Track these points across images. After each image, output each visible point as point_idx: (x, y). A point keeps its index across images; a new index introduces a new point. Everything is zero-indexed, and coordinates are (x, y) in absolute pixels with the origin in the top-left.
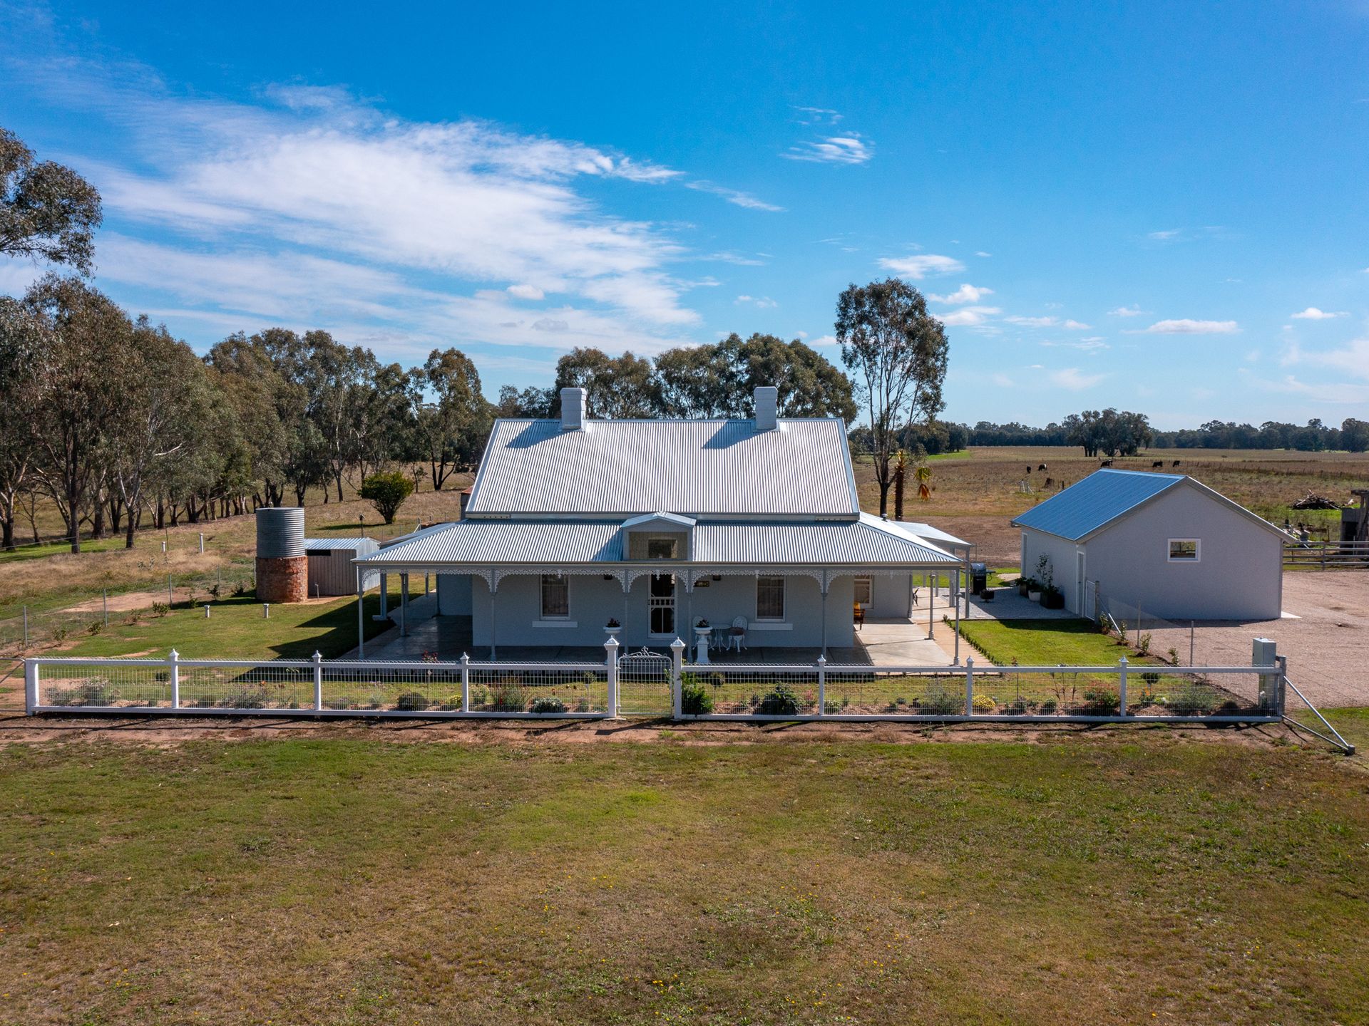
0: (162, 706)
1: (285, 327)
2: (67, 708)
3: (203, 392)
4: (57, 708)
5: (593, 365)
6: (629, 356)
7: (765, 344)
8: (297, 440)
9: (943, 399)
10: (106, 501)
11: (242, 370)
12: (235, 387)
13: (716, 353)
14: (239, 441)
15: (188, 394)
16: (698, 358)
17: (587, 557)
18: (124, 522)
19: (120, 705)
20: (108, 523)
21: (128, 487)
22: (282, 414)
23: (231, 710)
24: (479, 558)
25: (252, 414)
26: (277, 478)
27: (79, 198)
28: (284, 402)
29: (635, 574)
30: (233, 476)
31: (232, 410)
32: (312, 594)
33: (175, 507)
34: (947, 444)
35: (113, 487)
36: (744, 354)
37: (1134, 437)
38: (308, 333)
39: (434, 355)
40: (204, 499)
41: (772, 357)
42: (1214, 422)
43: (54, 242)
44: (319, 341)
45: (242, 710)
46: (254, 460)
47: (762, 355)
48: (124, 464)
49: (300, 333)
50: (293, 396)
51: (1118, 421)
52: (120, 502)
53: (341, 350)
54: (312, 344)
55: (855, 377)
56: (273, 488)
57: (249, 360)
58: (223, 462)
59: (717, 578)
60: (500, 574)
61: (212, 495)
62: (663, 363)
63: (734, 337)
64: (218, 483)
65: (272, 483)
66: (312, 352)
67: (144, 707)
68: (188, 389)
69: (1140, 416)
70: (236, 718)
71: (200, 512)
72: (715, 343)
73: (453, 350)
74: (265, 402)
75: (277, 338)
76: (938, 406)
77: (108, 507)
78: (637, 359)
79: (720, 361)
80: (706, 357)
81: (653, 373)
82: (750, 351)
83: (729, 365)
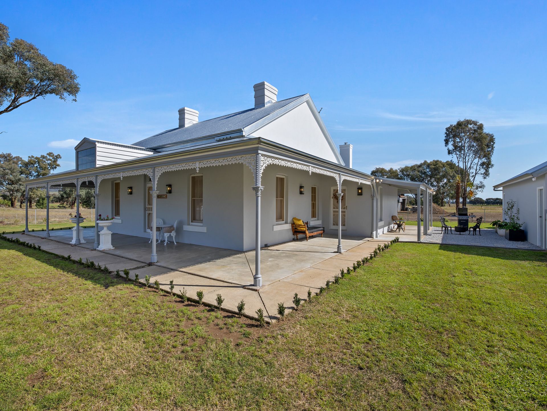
5: (381, 172)
6: (391, 169)
7: (436, 163)
9: (492, 163)
13: (420, 166)
41: (437, 166)
47: (434, 166)
55: (452, 159)
62: (402, 171)
63: (425, 162)
76: (490, 166)
78: (394, 170)
79: (421, 169)
80: (416, 168)
81: (399, 173)
82: (431, 165)
83: (424, 169)
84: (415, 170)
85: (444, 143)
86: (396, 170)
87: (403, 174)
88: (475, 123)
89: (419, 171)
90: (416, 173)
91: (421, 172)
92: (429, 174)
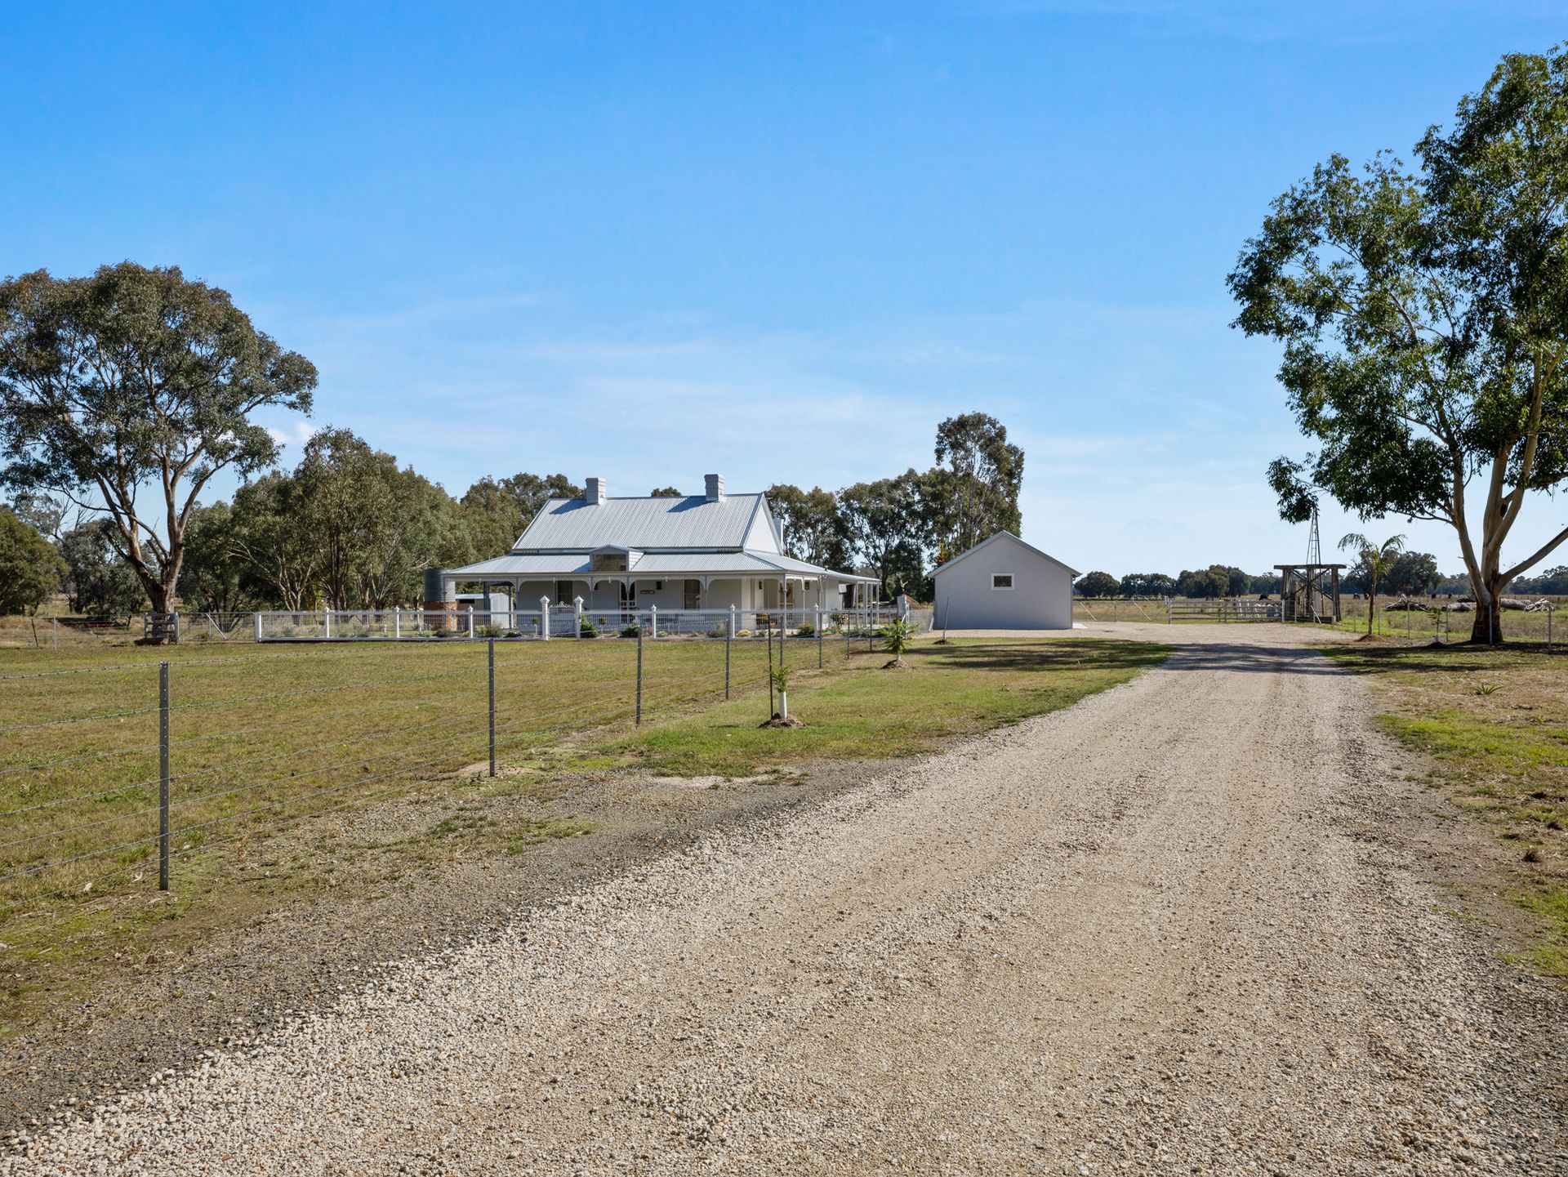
2: (275, 639)
5: (787, 498)
6: (817, 490)
13: (896, 485)
16: (876, 490)
17: (571, 570)
27: (306, 373)
29: (594, 579)
34: (1226, 589)
36: (918, 484)
37: (1420, 577)
38: (549, 477)
42: (1560, 567)
43: (293, 398)
44: (558, 482)
49: (543, 477)
51: (1400, 561)
54: (552, 486)
59: (659, 585)
62: (848, 497)
63: (911, 472)
67: (312, 637)
69: (1427, 556)
72: (893, 477)
75: (525, 481)
79: (898, 494)
80: (884, 489)
81: (838, 505)
82: (924, 484)
83: (906, 495)
84: (881, 495)
85: (935, 456)
86: (831, 495)
87: (849, 506)
88: (993, 423)
89: (891, 501)
90: (884, 505)
91: (899, 501)
92: (919, 508)
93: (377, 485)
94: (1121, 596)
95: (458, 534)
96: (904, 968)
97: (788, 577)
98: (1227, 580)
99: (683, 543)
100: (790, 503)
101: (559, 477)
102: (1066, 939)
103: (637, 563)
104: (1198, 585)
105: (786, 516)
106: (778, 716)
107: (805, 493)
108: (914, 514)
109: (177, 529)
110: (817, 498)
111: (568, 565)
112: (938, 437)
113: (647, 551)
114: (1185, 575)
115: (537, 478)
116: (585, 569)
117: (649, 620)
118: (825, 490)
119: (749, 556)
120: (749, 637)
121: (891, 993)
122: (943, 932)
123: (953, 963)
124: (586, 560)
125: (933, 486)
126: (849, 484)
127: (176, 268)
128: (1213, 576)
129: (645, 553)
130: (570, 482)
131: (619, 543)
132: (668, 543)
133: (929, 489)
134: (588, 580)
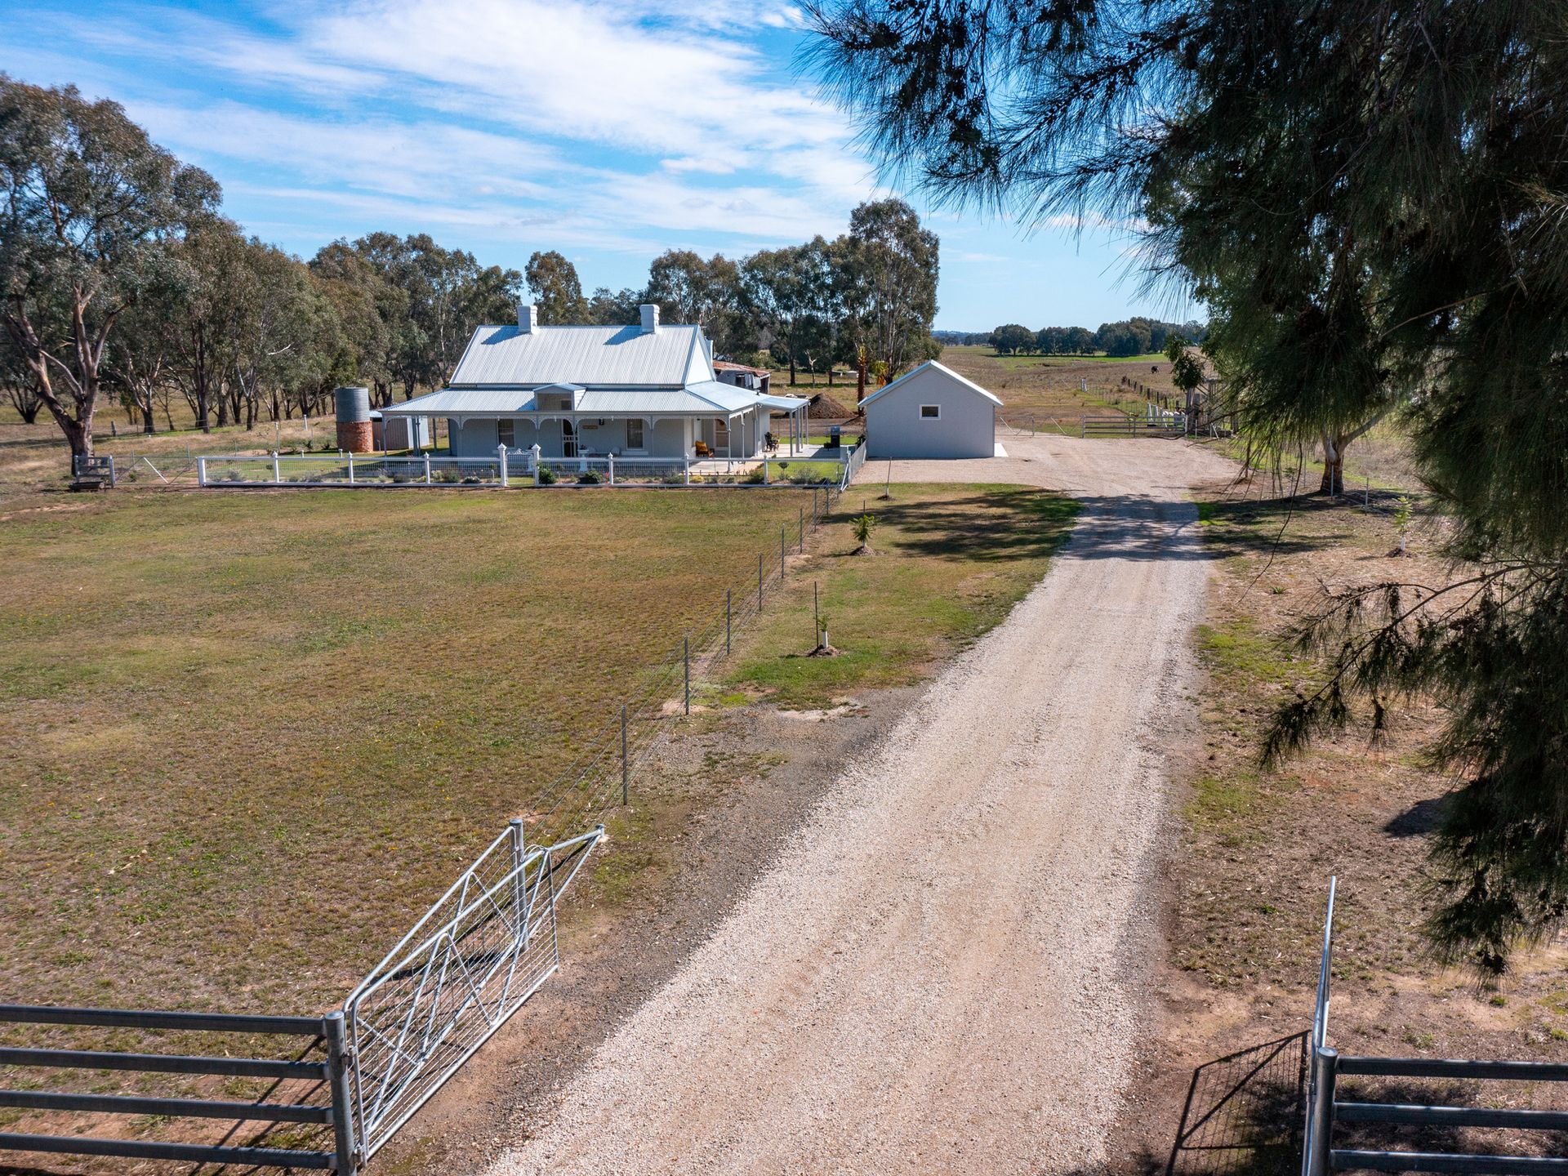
0: (270, 482)
1: (388, 231)
2: (220, 483)
3: (307, 299)
4: (216, 483)
5: (686, 266)
6: (718, 258)
8: (401, 341)
10: (228, 394)
11: (347, 276)
12: (339, 292)
13: (803, 254)
14: (343, 341)
15: (292, 303)
16: (781, 259)
17: (514, 409)
18: (244, 413)
19: (248, 482)
20: (230, 414)
21: (247, 382)
22: (384, 315)
23: (306, 483)
24: (452, 409)
25: (355, 317)
26: (386, 377)
28: (386, 303)
29: (542, 419)
30: (341, 374)
31: (332, 315)
32: (376, 448)
33: (288, 401)
34: (1147, 343)
35: (234, 383)
36: (827, 255)
38: (410, 237)
39: (535, 257)
40: (314, 394)
44: (422, 243)
45: (312, 484)
46: (360, 361)
48: (244, 362)
49: (403, 237)
50: (394, 299)
52: (239, 397)
53: (441, 253)
54: (415, 248)
56: (382, 387)
57: (352, 264)
58: (330, 362)
59: (601, 423)
60: (464, 419)
61: (322, 392)
62: (751, 267)
64: (326, 381)
65: (381, 382)
66: (414, 255)
67: (261, 482)
68: (293, 299)
70: (309, 487)
71: (312, 407)
73: (553, 253)
74: (368, 307)
75: (381, 242)
77: (230, 400)
79: (804, 262)
80: (790, 258)
81: (741, 275)
82: (834, 254)
83: (815, 266)
84: (787, 264)
86: (733, 264)
87: (753, 276)
89: (798, 272)
90: (790, 275)
91: (807, 272)
92: (829, 281)
93: (241, 271)
94: (1038, 352)
95: (326, 316)
96: (965, 830)
97: (731, 416)
98: (1148, 335)
99: (625, 379)
100: (688, 272)
101: (422, 237)
102: (1018, 815)
103: (583, 403)
104: (1119, 340)
105: (684, 287)
106: (822, 647)
107: (706, 261)
108: (823, 287)
109: (91, 363)
110: (719, 268)
111: (512, 402)
112: (853, 225)
113: (589, 388)
114: (1104, 329)
115: (394, 237)
116: (530, 407)
117: (606, 468)
118: (727, 259)
119: (691, 393)
120: (702, 484)
121: (964, 840)
122: (974, 814)
123: (981, 827)
124: (530, 395)
125: (843, 256)
126: (753, 252)
127: (73, 87)
128: (1135, 330)
129: (587, 390)
130: (435, 242)
131: (561, 380)
132: (609, 379)
133: (840, 261)
134: (533, 418)
